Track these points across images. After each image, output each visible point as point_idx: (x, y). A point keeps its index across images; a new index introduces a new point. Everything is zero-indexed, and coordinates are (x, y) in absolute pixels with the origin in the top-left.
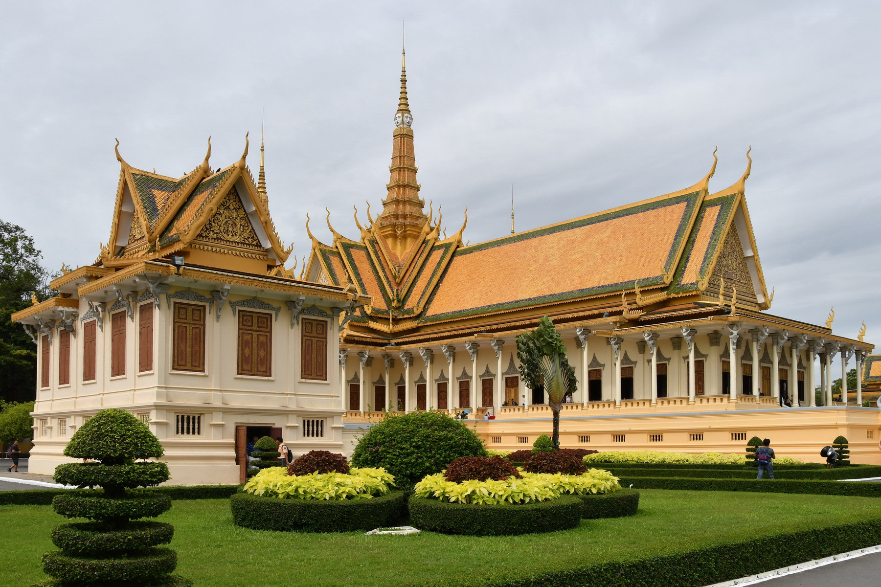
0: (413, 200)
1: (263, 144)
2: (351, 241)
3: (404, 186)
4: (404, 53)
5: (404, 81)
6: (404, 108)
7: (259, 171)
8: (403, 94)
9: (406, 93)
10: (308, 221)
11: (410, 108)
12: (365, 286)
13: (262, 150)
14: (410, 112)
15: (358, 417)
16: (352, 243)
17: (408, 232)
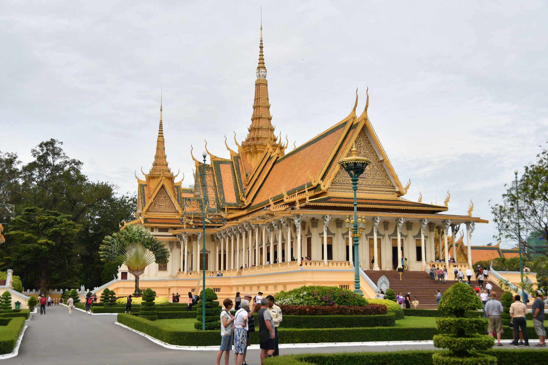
0: (263, 127)
1: (161, 106)
2: (222, 159)
3: (259, 118)
4: (261, 29)
5: (261, 48)
6: (261, 66)
7: (159, 123)
8: (261, 56)
9: (263, 55)
10: (192, 150)
11: (265, 65)
12: (224, 188)
13: (161, 110)
14: (265, 68)
15: (196, 275)
16: (223, 160)
17: (258, 149)
